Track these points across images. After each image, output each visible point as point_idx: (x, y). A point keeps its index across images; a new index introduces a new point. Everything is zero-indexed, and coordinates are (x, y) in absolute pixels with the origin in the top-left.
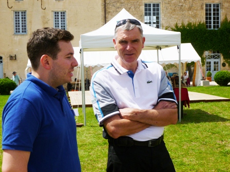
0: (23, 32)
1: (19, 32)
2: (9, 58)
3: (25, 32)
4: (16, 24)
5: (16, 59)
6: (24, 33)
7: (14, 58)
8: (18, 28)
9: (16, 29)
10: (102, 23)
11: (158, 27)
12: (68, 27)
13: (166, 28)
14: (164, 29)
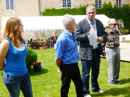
10: (38, 3)
11: (70, 6)
12: (15, 5)
13: (75, 7)
14: (74, 8)
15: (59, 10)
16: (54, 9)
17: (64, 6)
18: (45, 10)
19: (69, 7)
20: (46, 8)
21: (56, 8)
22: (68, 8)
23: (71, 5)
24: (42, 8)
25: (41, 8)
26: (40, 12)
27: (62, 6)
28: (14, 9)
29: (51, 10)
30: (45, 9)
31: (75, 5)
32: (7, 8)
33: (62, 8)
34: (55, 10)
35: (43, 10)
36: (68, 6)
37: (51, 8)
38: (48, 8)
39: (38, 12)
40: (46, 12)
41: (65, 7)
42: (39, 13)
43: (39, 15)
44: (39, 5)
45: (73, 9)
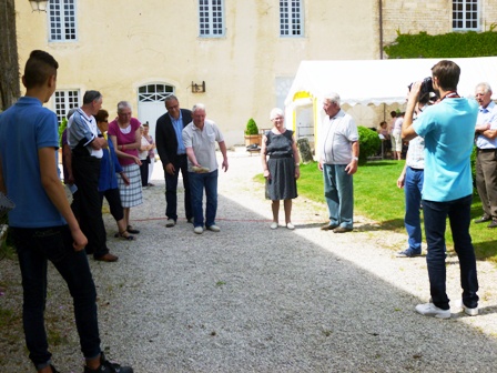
0: (215, 32)
1: (207, 32)
2: (190, 89)
3: (220, 32)
4: (201, 14)
5: (204, 91)
6: (218, 35)
7: (201, 89)
8: (205, 23)
9: (202, 26)
10: (374, 15)
11: (475, 25)
12: (307, 22)
13: (492, 28)
14: (488, 29)
15: (440, 36)
16: (423, 34)
17: (454, 26)
18: (397, 40)
19: (472, 29)
20: (398, 32)
21: (432, 32)
22: (470, 32)
23: (478, 20)
24: (388, 31)
25: (385, 33)
26: (381, 43)
27: (451, 25)
28: (303, 36)
29: (416, 36)
30: (396, 36)
31: (490, 21)
32: (282, 32)
33: (450, 29)
34: (427, 39)
35: (390, 38)
36: (468, 25)
37: (414, 32)
38: (404, 31)
39: (375, 46)
40: (399, 46)
41: (457, 29)
42: (379, 47)
43: (378, 55)
44: (378, 22)
45: (485, 33)
